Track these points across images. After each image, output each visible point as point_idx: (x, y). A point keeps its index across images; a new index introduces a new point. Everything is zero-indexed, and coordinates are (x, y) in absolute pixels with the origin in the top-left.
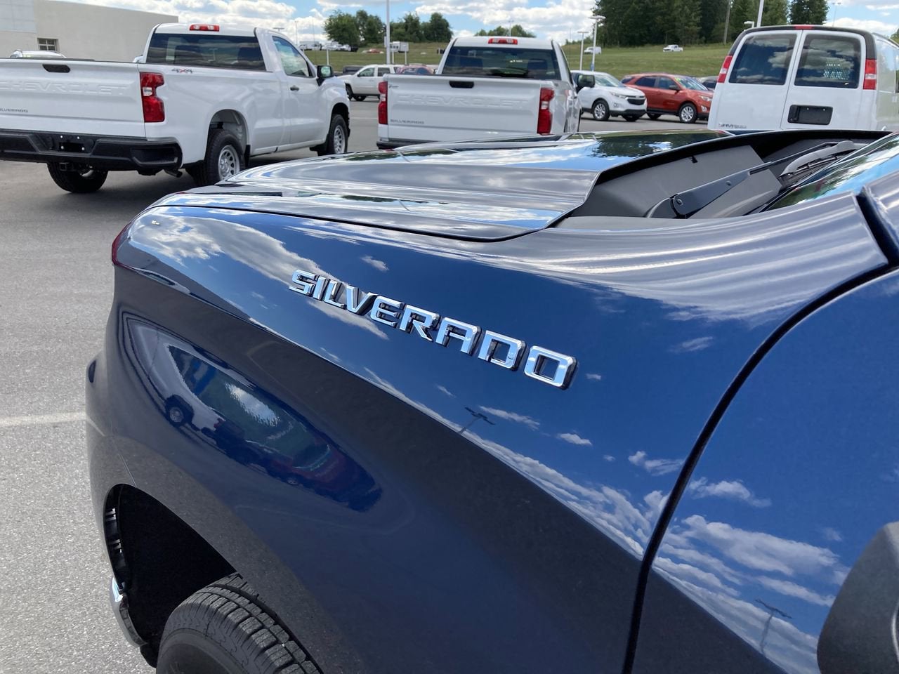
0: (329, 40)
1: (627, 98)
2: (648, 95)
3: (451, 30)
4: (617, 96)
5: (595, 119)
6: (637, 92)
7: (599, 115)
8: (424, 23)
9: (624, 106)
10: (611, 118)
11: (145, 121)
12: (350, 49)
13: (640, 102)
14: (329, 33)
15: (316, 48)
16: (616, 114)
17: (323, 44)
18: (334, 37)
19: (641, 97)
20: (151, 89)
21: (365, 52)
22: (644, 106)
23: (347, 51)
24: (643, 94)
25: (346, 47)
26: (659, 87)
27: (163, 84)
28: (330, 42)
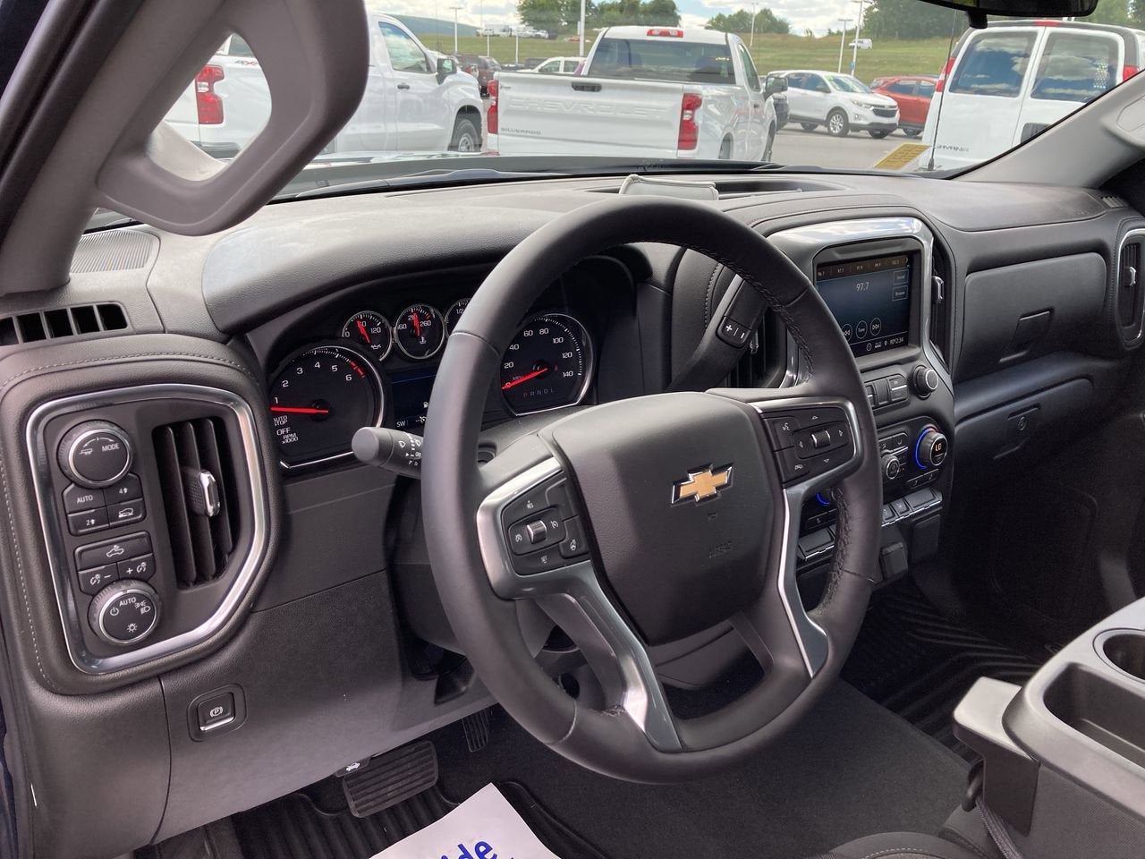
0: (523, 23)
1: (873, 108)
2: (901, 104)
3: (678, 14)
4: (859, 104)
5: (829, 134)
6: (887, 101)
7: (835, 129)
8: (644, 4)
9: (869, 118)
10: (850, 133)
11: (201, 122)
12: (547, 36)
13: (889, 114)
14: (522, 14)
15: (505, 33)
16: (858, 128)
17: (514, 28)
18: (528, 20)
19: (891, 107)
20: (207, 84)
21: (566, 39)
22: (896, 119)
23: (544, 38)
24: (894, 103)
25: (543, 33)
26: (917, 95)
27: (223, 78)
28: (524, 26)
